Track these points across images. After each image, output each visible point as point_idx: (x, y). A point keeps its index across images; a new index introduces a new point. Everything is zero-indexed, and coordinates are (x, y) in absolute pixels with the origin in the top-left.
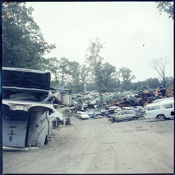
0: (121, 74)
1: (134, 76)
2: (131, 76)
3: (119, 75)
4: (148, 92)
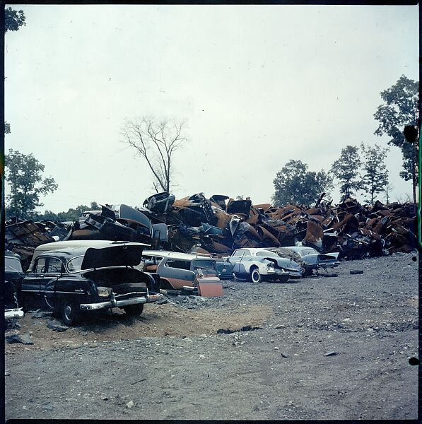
1: (52, 180)
2: (43, 179)
4: (191, 203)
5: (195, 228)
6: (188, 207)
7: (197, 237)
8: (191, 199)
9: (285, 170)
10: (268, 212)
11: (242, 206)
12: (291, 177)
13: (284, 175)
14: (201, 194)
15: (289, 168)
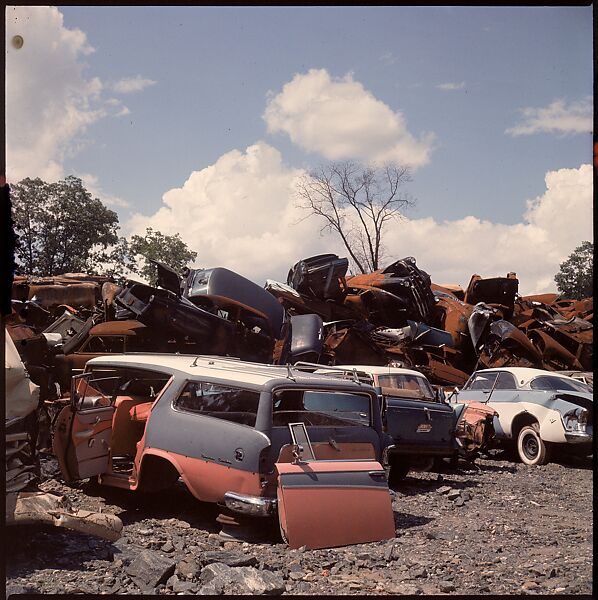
0: (141, 262)
3: (130, 263)
4: (388, 279)
5: (395, 332)
6: (382, 287)
7: (396, 350)
8: (387, 271)
9: (574, 259)
10: (554, 306)
11: (497, 292)
12: (585, 270)
13: (573, 267)
14: (408, 262)
15: (582, 256)
